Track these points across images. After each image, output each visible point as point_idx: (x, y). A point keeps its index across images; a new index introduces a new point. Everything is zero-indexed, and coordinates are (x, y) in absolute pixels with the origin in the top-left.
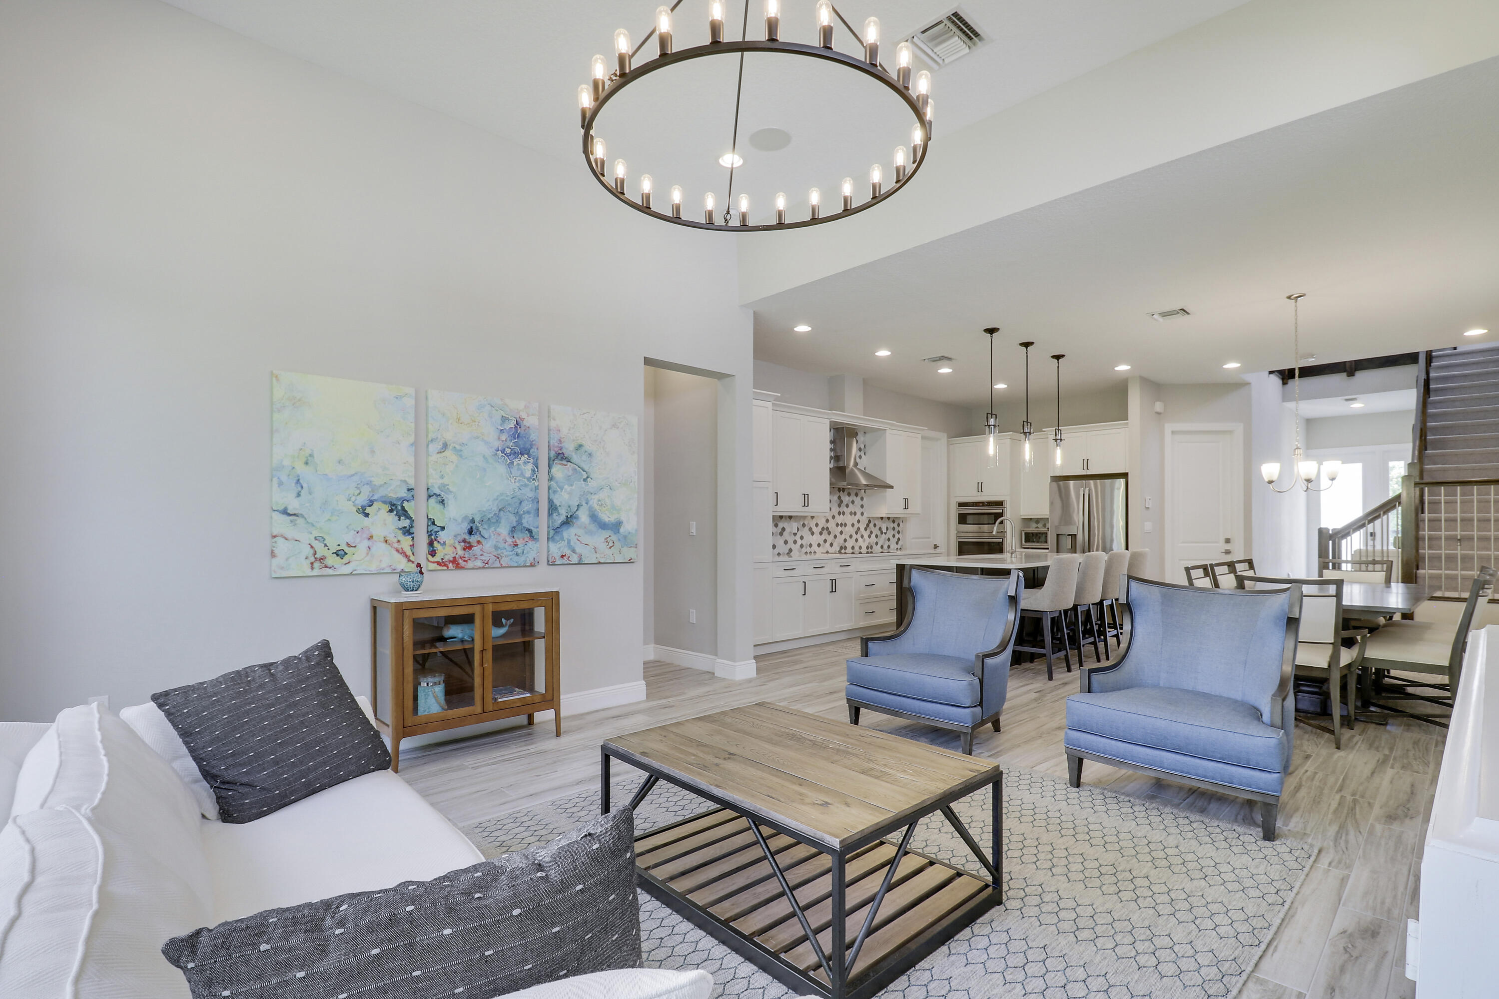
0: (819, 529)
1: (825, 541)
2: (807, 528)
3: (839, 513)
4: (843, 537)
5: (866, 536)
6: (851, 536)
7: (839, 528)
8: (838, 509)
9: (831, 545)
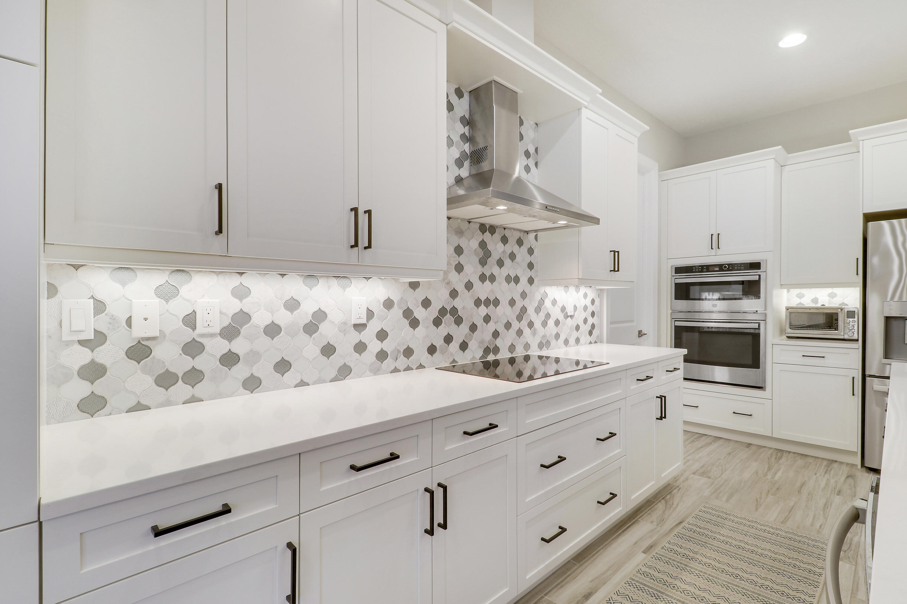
0: (433, 312)
1: (448, 339)
3: (483, 278)
5: (538, 324)
6: (508, 326)
7: (483, 310)
8: (480, 270)
9: (464, 346)
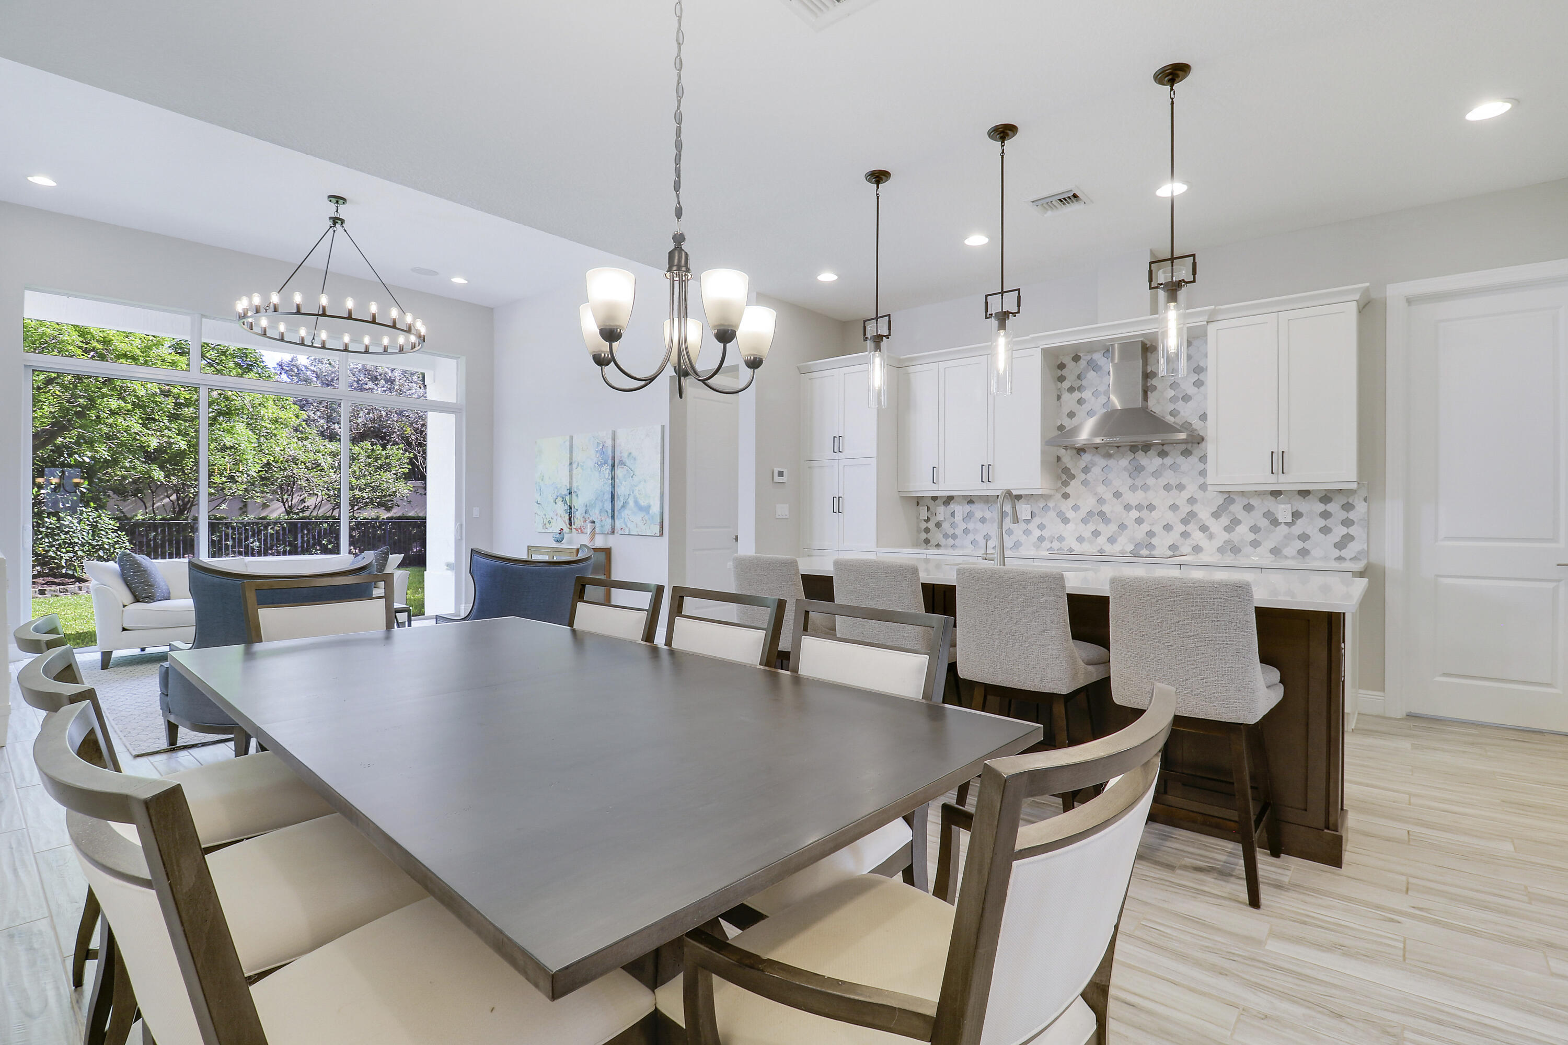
0: (1082, 513)
1: (1096, 534)
2: (1052, 514)
3: (1133, 488)
4: (1145, 527)
5: (1216, 529)
7: (1134, 514)
8: (1130, 482)
9: (1112, 540)
